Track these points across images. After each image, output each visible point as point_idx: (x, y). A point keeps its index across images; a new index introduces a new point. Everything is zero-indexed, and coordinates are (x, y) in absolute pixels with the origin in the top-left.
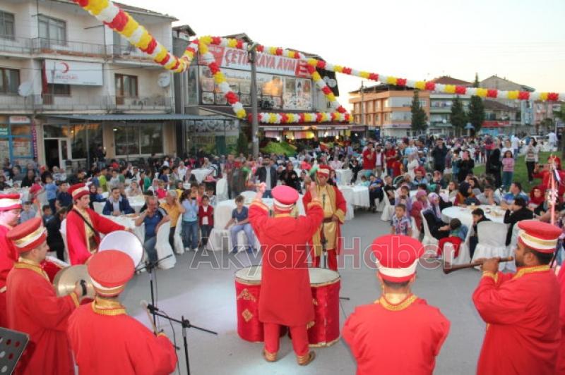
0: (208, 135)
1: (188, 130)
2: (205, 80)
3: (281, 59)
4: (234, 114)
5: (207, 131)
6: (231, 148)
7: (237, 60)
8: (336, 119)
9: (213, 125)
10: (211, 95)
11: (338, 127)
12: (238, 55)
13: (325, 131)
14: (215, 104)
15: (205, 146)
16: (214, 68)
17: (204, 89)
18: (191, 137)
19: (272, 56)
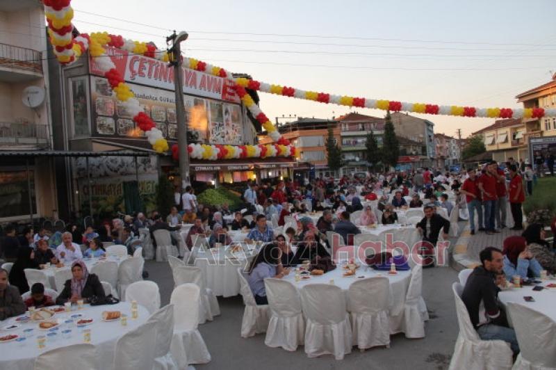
0: (108, 181)
1: (75, 176)
2: (100, 99)
3: (204, 76)
4: (150, 146)
5: (106, 175)
6: (146, 200)
7: (146, 72)
8: (281, 154)
9: (116, 166)
10: (110, 121)
11: (284, 164)
12: (147, 65)
13: (268, 170)
14: (116, 135)
15: (105, 199)
16: (114, 78)
17: (99, 112)
18: (81, 187)
19: (193, 71)
